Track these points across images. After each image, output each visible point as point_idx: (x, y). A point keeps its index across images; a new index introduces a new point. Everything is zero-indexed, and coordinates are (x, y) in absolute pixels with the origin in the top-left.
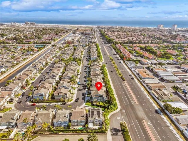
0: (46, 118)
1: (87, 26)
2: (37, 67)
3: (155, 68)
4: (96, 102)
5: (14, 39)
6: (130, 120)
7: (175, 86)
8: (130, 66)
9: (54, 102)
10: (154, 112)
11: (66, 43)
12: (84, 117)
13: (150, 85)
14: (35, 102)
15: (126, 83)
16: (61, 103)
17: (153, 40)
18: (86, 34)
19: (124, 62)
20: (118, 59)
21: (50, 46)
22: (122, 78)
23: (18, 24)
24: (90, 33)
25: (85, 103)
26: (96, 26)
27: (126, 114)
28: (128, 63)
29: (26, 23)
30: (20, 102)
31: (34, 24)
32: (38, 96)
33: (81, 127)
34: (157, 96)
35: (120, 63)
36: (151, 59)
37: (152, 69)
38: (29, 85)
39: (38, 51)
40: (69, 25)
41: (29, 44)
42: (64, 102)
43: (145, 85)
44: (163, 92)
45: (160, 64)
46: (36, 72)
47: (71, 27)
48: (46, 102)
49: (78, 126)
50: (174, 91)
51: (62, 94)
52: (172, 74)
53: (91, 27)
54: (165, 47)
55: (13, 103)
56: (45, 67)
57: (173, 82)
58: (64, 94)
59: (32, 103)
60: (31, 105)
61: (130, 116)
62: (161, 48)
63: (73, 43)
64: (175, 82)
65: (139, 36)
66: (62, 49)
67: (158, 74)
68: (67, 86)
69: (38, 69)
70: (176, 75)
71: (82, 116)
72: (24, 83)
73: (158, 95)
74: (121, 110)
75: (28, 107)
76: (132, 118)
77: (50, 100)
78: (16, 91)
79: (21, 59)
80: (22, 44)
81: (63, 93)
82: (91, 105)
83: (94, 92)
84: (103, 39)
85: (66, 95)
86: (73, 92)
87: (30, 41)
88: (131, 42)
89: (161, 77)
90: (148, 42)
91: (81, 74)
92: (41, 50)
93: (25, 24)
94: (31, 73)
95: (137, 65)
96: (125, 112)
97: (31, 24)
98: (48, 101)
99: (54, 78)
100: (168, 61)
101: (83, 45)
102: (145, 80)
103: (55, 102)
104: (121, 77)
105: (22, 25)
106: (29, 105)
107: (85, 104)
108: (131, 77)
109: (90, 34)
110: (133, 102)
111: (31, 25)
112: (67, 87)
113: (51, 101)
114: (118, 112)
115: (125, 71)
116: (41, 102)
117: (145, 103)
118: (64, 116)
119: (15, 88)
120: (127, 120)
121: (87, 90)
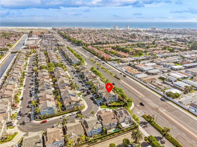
0: (78, 130)
2: (15, 79)
3: (136, 64)
4: (109, 103)
7: (160, 77)
8: (114, 66)
9: (67, 113)
10: (160, 100)
11: (28, 48)
12: (115, 118)
13: (143, 79)
14: (45, 119)
15: (122, 81)
16: (76, 112)
17: (117, 40)
18: (46, 37)
19: (106, 62)
20: (98, 60)
21: (9, 53)
22: (116, 77)
26: (51, 28)
28: (111, 63)
30: (23, 124)
32: (47, 110)
33: (114, 129)
34: (155, 87)
35: (103, 63)
36: (128, 57)
37: (134, 66)
38: (19, 101)
40: (15, 27)
42: (79, 110)
43: (139, 80)
44: (158, 83)
45: (137, 60)
46: (18, 85)
47: (19, 29)
48: (58, 116)
49: (110, 129)
50: (162, 81)
51: (74, 103)
52: (152, 68)
53: (45, 30)
54: (132, 46)
55: (14, 127)
56: (24, 78)
57: (156, 74)
58: (77, 102)
59: (41, 120)
60: (41, 123)
61: (146, 108)
62: (129, 47)
63: (38, 48)
64: (158, 74)
65: (103, 36)
66: (29, 56)
67: (142, 69)
69: (17, 81)
70: (155, 68)
71: (113, 119)
72: (13, 101)
74: (135, 105)
75: (39, 126)
76: (149, 110)
78: (10, 111)
81: (75, 101)
82: (107, 107)
83: (105, 93)
84: (68, 41)
86: (80, 99)
88: (100, 43)
89: (146, 71)
90: (114, 42)
91: (73, 80)
95: (119, 64)
98: (60, 114)
99: (50, 87)
100: (142, 57)
102: (137, 76)
104: (114, 77)
106: (38, 124)
107: (101, 108)
108: (123, 75)
109: (51, 36)
110: (140, 96)
112: (74, 94)
113: (63, 113)
115: (113, 70)
116: (52, 117)
117: (149, 95)
118: (96, 123)
121: (92, 94)
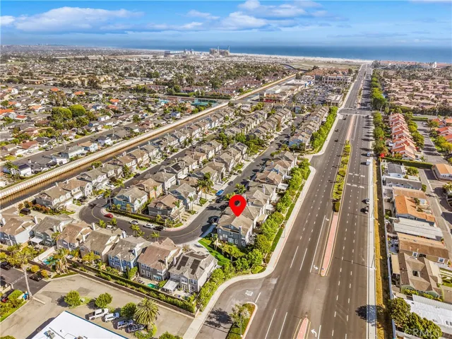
1: (348, 60)
2: (162, 145)
4: (224, 242)
5: (166, 85)
6: (271, 307)
8: (382, 177)
9: (145, 220)
10: (354, 308)
11: (261, 100)
13: (401, 237)
14: (115, 213)
15: (336, 218)
16: (155, 226)
18: (328, 81)
19: (378, 163)
20: (365, 152)
21: (225, 104)
22: (334, 204)
23: (197, 53)
24: (338, 80)
25: (200, 238)
26: (370, 62)
27: (274, 290)
28: (387, 168)
29: (212, 52)
30: (92, 206)
31: (227, 53)
32: (122, 200)
33: (155, 283)
34: (397, 271)
35: (365, 164)
38: (129, 177)
39: (193, 112)
41: (188, 96)
42: (162, 224)
43: (387, 235)
44: (424, 268)
46: (157, 154)
47: (306, 62)
49: (151, 279)
51: (162, 207)
55: (82, 204)
56: (182, 148)
58: (167, 207)
59: (110, 212)
60: (105, 216)
61: (280, 296)
63: (279, 101)
66: (244, 114)
68: (184, 192)
69: (162, 149)
71: (160, 261)
72: (119, 173)
73: (401, 269)
74: (268, 277)
75: (100, 217)
76: (280, 305)
77: (140, 215)
78: (98, 183)
79: (151, 125)
80: (176, 95)
81: (164, 205)
82: (209, 246)
83: (228, 218)
84: (366, 96)
85: (169, 212)
86: (194, 210)
87: (193, 91)
91: (240, 175)
92: (200, 111)
93: (208, 53)
94: (142, 155)
95: (409, 176)
96: (276, 285)
97: (221, 53)
98: (135, 216)
99: (175, 173)
101: (296, 109)
102: (398, 221)
103: (148, 221)
104: (334, 201)
105: (203, 56)
106: (102, 215)
107: (199, 241)
108: (364, 206)
110: (314, 267)
111: (221, 56)
112: (183, 195)
113: (140, 217)
114: (260, 279)
115: (361, 187)
116: (124, 215)
117: (348, 279)
118: (129, 249)
119: (97, 177)
120: (266, 304)
